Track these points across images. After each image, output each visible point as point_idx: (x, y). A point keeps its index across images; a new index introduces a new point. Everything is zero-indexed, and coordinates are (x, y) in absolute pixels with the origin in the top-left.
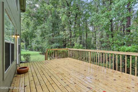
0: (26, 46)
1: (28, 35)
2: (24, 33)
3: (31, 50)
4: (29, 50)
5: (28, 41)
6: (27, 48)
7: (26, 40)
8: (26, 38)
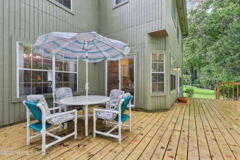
0: (193, 80)
1: (195, 64)
2: (189, 61)
3: (200, 87)
4: (197, 87)
5: (196, 72)
6: (193, 83)
7: (192, 71)
8: (192, 68)
